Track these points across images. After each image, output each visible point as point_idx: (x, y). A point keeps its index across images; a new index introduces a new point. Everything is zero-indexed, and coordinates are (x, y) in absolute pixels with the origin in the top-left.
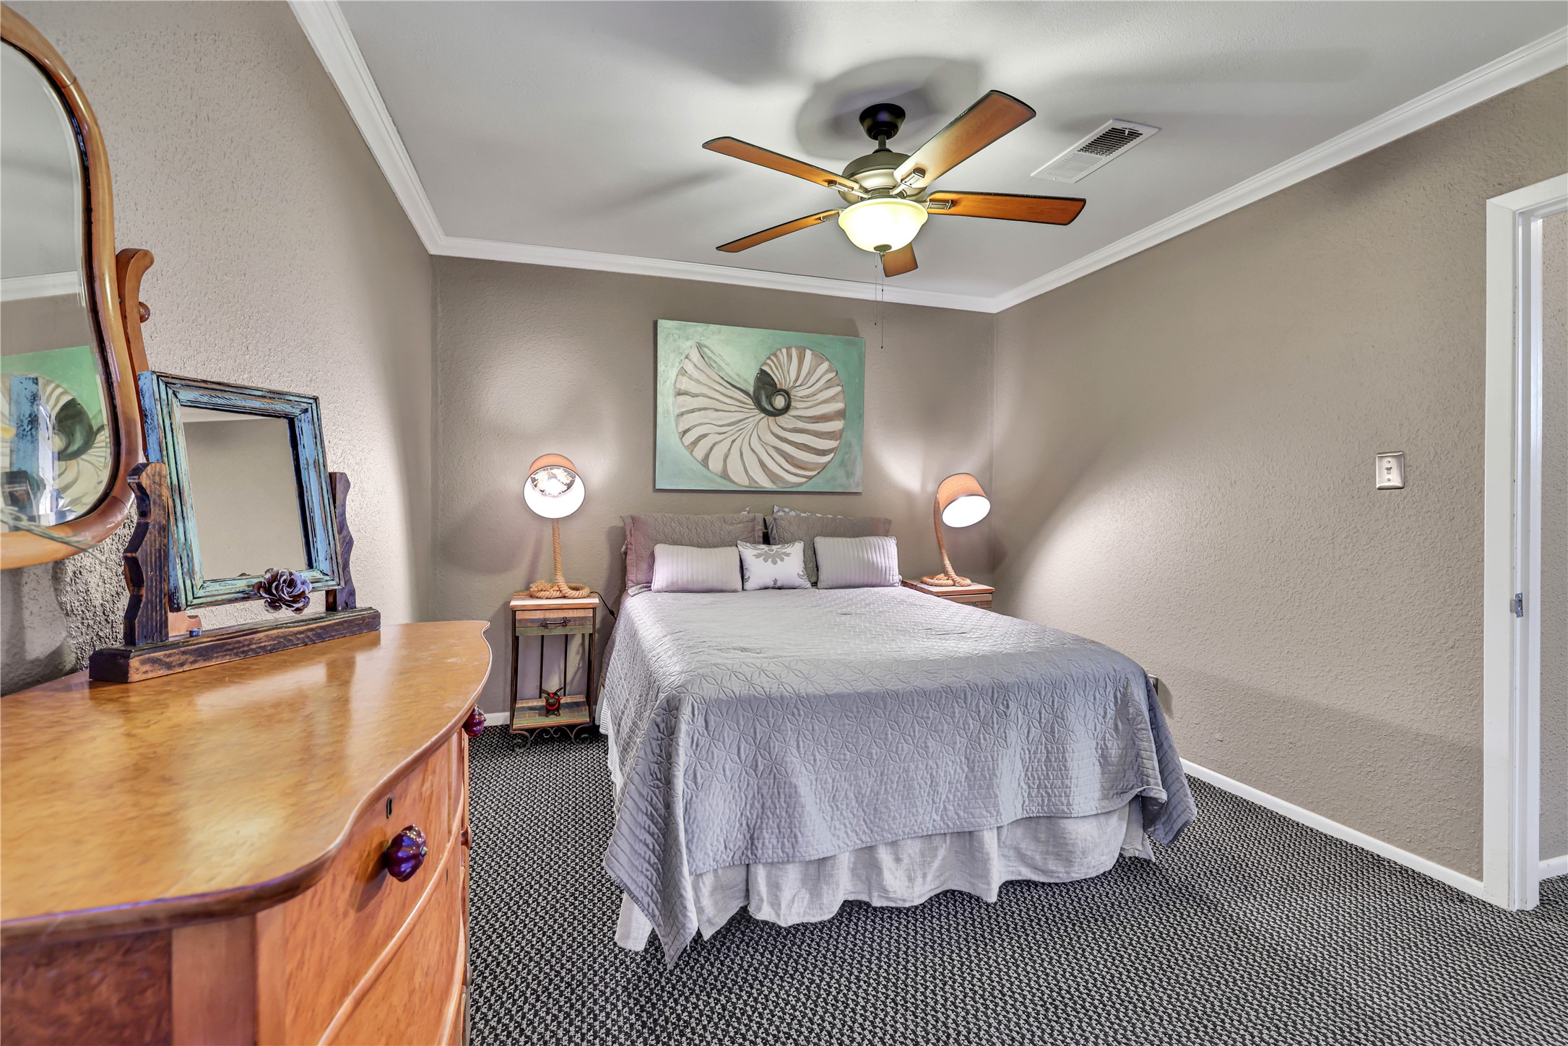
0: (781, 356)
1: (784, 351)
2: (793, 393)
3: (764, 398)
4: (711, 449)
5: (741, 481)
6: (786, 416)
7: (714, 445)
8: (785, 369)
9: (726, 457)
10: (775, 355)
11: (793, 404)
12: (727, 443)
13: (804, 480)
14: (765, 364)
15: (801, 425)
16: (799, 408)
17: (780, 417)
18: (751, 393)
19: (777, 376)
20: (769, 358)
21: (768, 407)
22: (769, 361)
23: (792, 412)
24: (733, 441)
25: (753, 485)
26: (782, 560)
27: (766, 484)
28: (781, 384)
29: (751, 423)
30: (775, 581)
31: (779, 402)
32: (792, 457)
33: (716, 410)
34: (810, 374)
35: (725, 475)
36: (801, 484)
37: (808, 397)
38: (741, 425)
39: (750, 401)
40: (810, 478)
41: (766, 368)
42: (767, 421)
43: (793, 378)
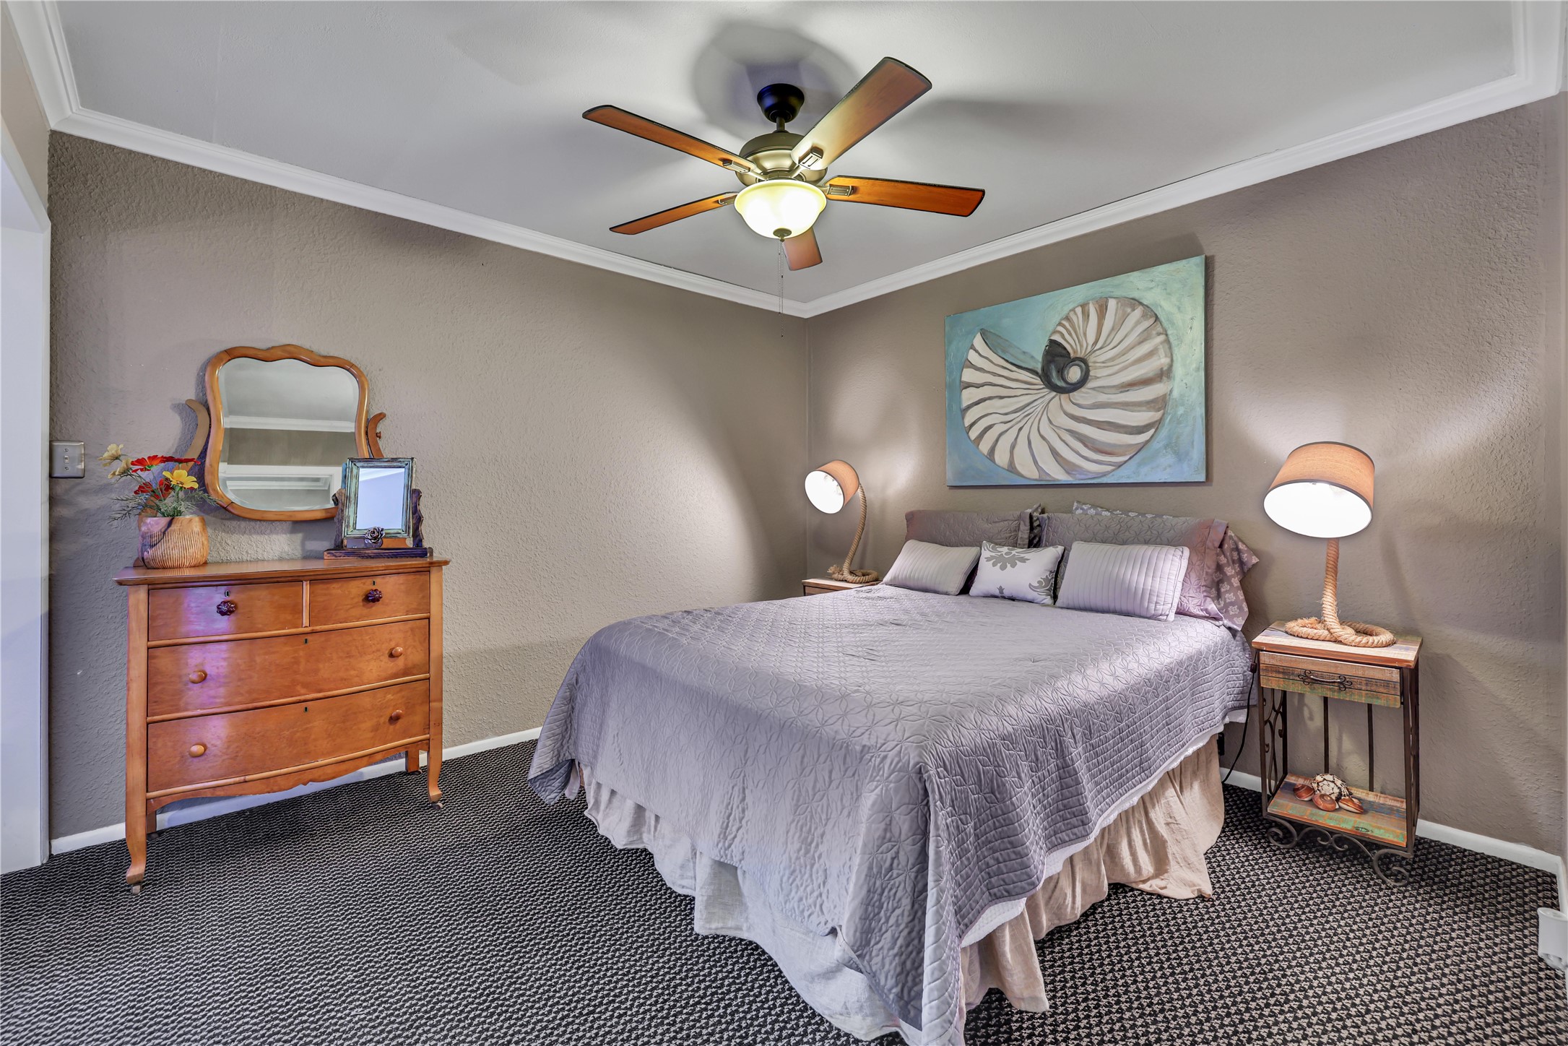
0: (1074, 318)
1: (1079, 310)
2: (1091, 360)
3: (1054, 374)
4: (997, 441)
5: (1028, 471)
6: (1083, 389)
7: (1001, 435)
8: (1081, 332)
9: (1013, 447)
10: (1067, 318)
11: (1092, 373)
12: (1014, 432)
13: (1110, 468)
14: (1055, 332)
15: (1103, 398)
16: (1102, 376)
17: (1075, 393)
18: (1039, 371)
19: (1070, 344)
20: (1060, 324)
21: (1060, 384)
22: (1060, 329)
23: (1090, 384)
24: (1020, 429)
25: (1044, 477)
26: (1013, 565)
27: (1060, 476)
28: (1075, 352)
29: (1039, 405)
30: (1001, 589)
31: (1074, 374)
32: (1094, 440)
33: (1001, 398)
34: (1115, 329)
35: (1012, 468)
36: (1104, 474)
37: (1112, 359)
38: (1028, 410)
39: (1038, 381)
40: (1120, 465)
41: (1057, 338)
42: (1056, 400)
43: (1091, 339)
